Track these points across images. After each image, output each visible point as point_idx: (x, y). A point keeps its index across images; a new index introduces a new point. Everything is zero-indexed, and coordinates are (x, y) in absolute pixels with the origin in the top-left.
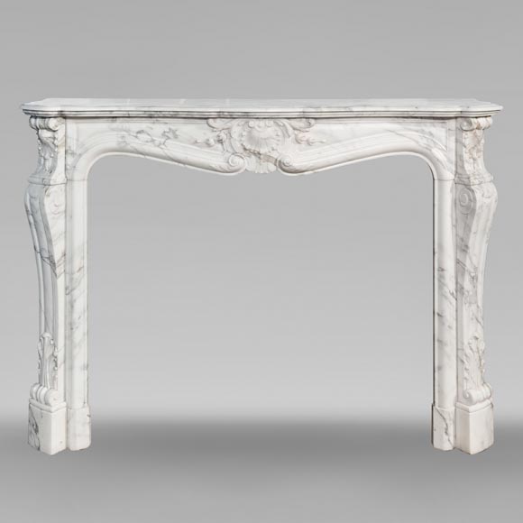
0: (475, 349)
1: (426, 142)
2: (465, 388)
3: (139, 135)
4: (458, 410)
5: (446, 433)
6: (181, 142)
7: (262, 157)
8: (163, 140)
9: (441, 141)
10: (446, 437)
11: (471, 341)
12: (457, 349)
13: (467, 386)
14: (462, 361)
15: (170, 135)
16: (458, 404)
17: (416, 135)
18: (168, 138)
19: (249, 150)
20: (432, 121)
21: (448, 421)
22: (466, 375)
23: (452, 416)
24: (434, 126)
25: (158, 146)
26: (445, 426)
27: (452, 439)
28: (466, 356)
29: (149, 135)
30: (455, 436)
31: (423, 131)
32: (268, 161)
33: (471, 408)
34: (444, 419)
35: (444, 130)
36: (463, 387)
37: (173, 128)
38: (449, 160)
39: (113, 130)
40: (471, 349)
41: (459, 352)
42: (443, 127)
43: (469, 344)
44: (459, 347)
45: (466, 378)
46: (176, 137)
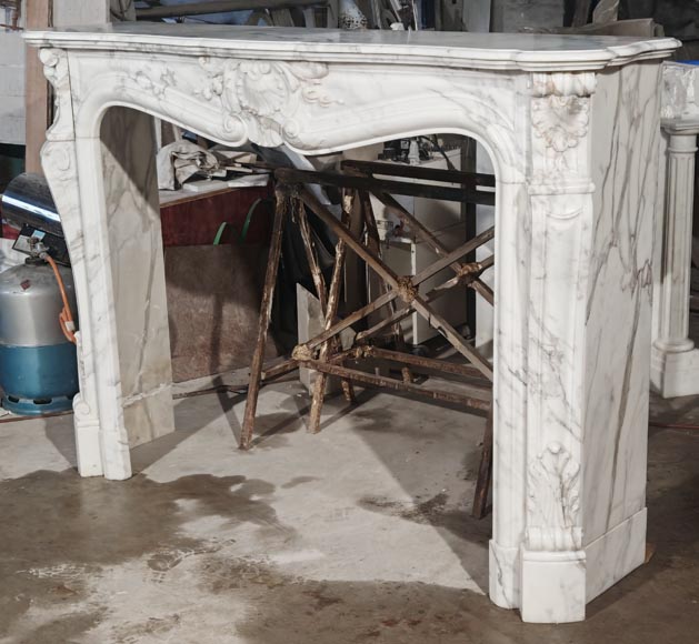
1: (483, 114)
3: (139, 78)
6: (180, 90)
7: (262, 120)
8: (162, 87)
9: (506, 113)
15: (168, 79)
17: (470, 100)
18: (168, 85)
19: (247, 108)
20: (493, 76)
24: (496, 86)
25: (156, 95)
29: (148, 78)
31: (480, 94)
32: (270, 127)
35: (510, 93)
37: (171, 69)
38: (518, 149)
39: (113, 69)
42: (508, 87)
46: (174, 82)
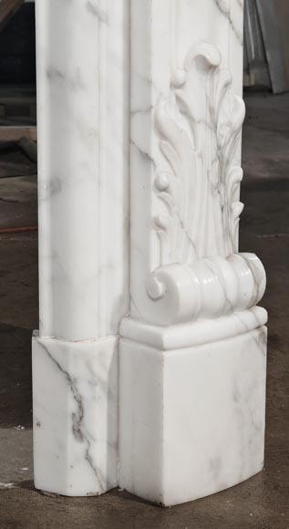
0: (198, 111)
2: (154, 266)
4: (125, 344)
5: (78, 433)
10: (75, 448)
11: (181, 75)
12: (130, 114)
13: (158, 255)
14: (146, 158)
16: (129, 326)
21: (83, 389)
22: (158, 209)
23: (102, 372)
26: (72, 406)
27: (100, 452)
28: (162, 135)
30: (115, 446)
33: (171, 335)
34: (69, 380)
36: (146, 260)
40: (185, 111)
41: (137, 119)
43: (176, 86)
44: (137, 102)
45: (159, 226)
